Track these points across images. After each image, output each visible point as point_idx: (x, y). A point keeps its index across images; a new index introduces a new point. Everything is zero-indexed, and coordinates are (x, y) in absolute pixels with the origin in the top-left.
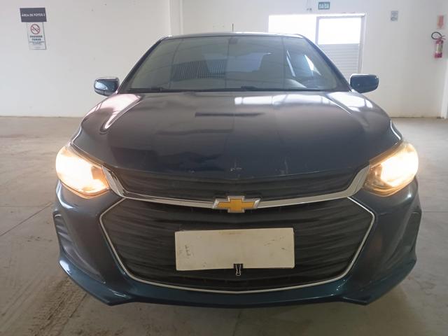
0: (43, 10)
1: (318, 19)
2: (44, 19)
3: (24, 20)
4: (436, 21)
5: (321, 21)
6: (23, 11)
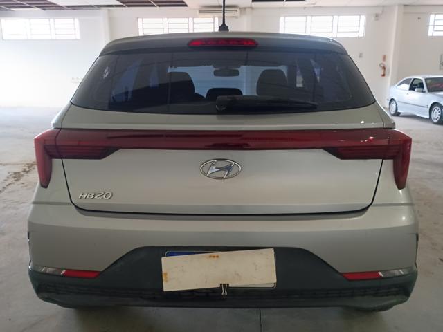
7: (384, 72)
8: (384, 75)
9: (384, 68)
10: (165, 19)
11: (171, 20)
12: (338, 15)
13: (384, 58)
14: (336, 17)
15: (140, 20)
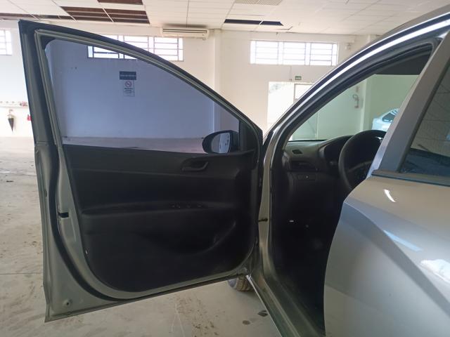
0: (135, 73)
1: (295, 84)
2: (135, 78)
3: (121, 78)
5: (297, 86)
6: (121, 73)
7: (358, 103)
8: (357, 107)
9: (357, 99)
10: (121, 37)
11: (128, 38)
13: (358, 89)
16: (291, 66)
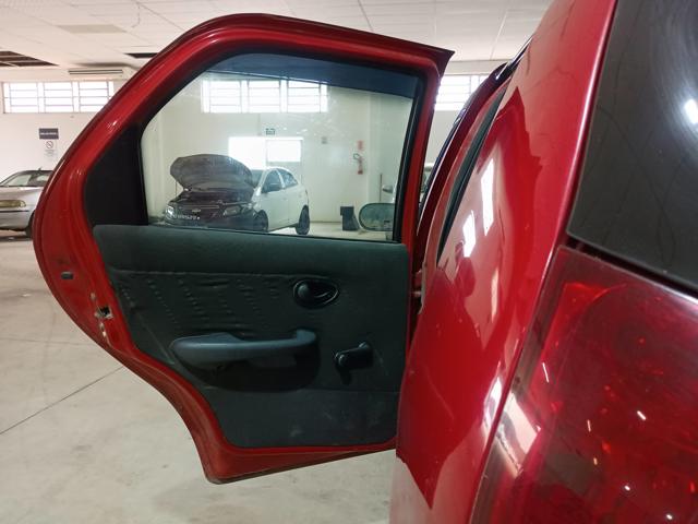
0: (56, 130)
1: (267, 141)
2: (56, 137)
3: (42, 137)
4: (356, 145)
5: (269, 143)
6: (41, 130)
7: (361, 166)
8: (360, 172)
9: (360, 161)
10: (40, 85)
11: (48, 86)
12: (288, 80)
13: (360, 146)
14: (284, 82)
15: (6, 85)
16: (259, 115)
